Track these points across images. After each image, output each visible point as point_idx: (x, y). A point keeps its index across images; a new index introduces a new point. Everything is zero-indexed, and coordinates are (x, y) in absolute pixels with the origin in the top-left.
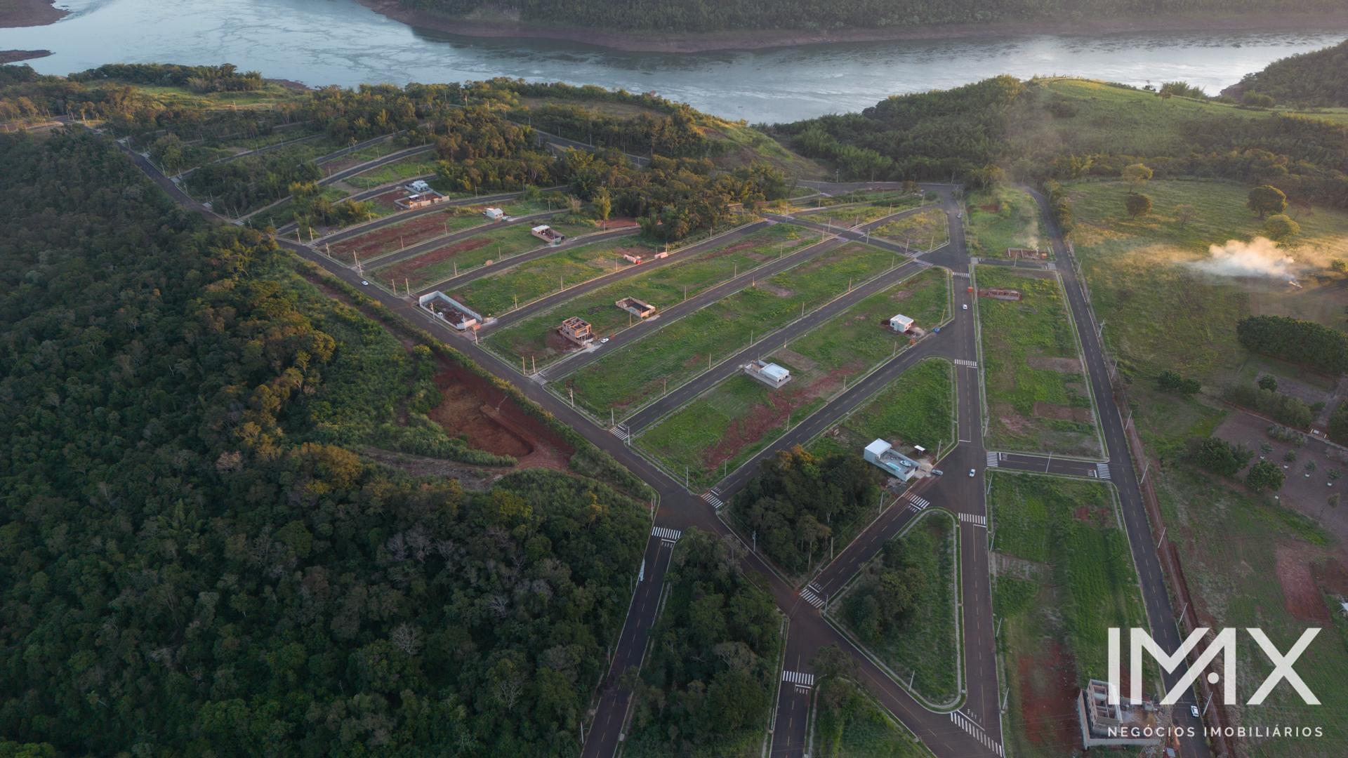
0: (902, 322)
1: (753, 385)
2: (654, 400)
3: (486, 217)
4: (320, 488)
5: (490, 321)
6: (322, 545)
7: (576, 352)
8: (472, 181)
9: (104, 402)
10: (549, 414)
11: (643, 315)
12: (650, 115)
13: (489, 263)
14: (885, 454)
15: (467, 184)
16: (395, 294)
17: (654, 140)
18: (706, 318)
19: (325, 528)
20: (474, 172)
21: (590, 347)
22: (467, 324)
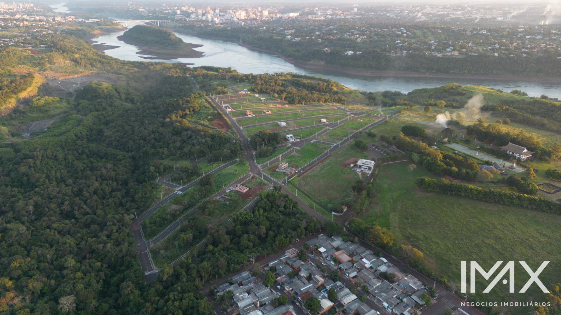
0: (324, 120)
1: (278, 125)
2: (254, 125)
3: (254, 96)
4: (179, 124)
5: (234, 110)
6: (174, 132)
7: (246, 116)
8: (258, 90)
9: (156, 114)
10: (229, 123)
11: (267, 113)
12: (320, 82)
13: (244, 102)
14: (291, 137)
15: (256, 90)
16: (220, 104)
17: (317, 88)
18: (281, 115)
19: (176, 130)
20: (259, 88)
21: (250, 116)
22: (228, 110)
